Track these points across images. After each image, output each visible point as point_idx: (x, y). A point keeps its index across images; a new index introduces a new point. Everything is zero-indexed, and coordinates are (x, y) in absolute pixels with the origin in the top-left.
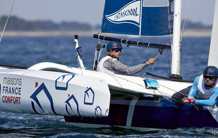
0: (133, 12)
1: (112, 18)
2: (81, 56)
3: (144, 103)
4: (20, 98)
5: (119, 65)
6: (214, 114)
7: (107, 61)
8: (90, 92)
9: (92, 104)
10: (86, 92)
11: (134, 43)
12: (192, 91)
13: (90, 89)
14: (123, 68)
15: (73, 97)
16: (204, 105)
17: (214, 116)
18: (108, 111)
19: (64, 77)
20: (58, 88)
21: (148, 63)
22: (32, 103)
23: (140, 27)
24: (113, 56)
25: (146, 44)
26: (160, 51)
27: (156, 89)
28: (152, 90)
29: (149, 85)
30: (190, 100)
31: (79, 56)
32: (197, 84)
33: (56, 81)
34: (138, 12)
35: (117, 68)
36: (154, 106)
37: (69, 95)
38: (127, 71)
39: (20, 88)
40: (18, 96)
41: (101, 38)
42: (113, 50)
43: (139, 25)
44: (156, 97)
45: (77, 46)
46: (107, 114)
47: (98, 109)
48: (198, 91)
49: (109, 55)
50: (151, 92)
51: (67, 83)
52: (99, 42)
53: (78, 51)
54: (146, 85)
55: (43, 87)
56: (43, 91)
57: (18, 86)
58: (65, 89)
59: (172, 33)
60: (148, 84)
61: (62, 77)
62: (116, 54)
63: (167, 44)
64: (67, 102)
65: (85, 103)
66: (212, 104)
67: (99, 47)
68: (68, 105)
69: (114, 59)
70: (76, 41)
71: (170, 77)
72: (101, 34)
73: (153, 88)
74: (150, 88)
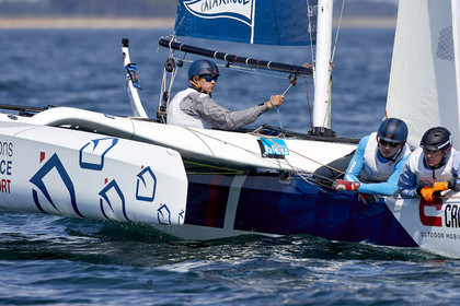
1: (197, 7)
2: (135, 82)
3: (258, 184)
4: (9, 181)
5: (211, 106)
6: (397, 211)
7: (189, 97)
8: (147, 175)
9: (151, 200)
10: (140, 175)
11: (241, 60)
12: (354, 165)
13: (148, 169)
14: (220, 113)
15: (113, 184)
16: (377, 194)
17: (397, 216)
18: (184, 215)
19: (96, 142)
20: (84, 165)
21: (269, 105)
22: (35, 192)
23: (252, 26)
24: (200, 90)
25: (263, 64)
26: (292, 79)
27: (282, 157)
28: (275, 160)
29: (268, 150)
30: (348, 185)
31: (130, 82)
32: (363, 152)
33: (81, 151)
35: (207, 114)
36: (278, 190)
37: (106, 180)
38: (228, 120)
39: (10, 162)
40: (6, 177)
41: (175, 47)
42: (201, 76)
43: (250, 22)
44: (283, 174)
45: (127, 61)
46: (182, 221)
47: (164, 210)
48: (365, 166)
49: (193, 87)
50: (272, 164)
51: (103, 157)
52: (171, 56)
53: (128, 72)
54: (263, 150)
55: (55, 162)
56: (54, 170)
57: (7, 159)
58: (99, 167)
59: (315, 43)
60: (266, 147)
61: (92, 144)
62: (207, 85)
63: (304, 65)
64: (103, 193)
65: (139, 198)
66: (392, 193)
67: (169, 65)
68: (104, 200)
69: (203, 95)
70: (125, 50)
71: (311, 132)
72: (173, 39)
73: (276, 156)
74: (270, 156)
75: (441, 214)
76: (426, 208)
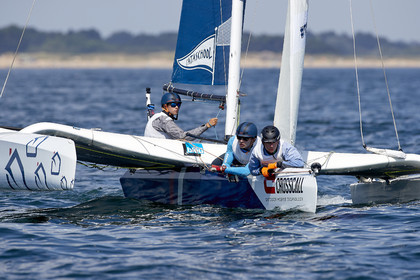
0: (206, 54)
1: (184, 63)
6: (253, 185)
7: (159, 119)
8: (56, 158)
9: (57, 174)
10: (53, 158)
11: (199, 96)
12: (227, 156)
13: (57, 153)
15: (41, 165)
19: (37, 139)
20: (28, 155)
21: (208, 126)
22: (7, 176)
23: (213, 74)
24: (168, 114)
26: (221, 105)
27: (199, 155)
28: (193, 157)
29: (189, 150)
33: (27, 146)
34: (211, 54)
36: (199, 178)
37: (38, 163)
42: (168, 104)
43: (212, 70)
45: (148, 102)
49: (164, 111)
50: (191, 160)
51: (36, 149)
53: (148, 110)
54: (185, 151)
55: (16, 154)
56: (16, 159)
58: (35, 155)
60: (188, 148)
61: (34, 141)
62: (173, 110)
64: (36, 172)
65: (52, 173)
68: (37, 177)
69: (169, 118)
70: (148, 95)
73: (195, 154)
74: (190, 154)
75: (274, 185)
76: (268, 182)
